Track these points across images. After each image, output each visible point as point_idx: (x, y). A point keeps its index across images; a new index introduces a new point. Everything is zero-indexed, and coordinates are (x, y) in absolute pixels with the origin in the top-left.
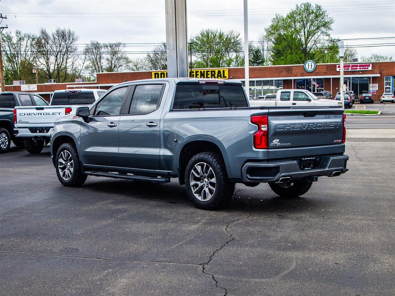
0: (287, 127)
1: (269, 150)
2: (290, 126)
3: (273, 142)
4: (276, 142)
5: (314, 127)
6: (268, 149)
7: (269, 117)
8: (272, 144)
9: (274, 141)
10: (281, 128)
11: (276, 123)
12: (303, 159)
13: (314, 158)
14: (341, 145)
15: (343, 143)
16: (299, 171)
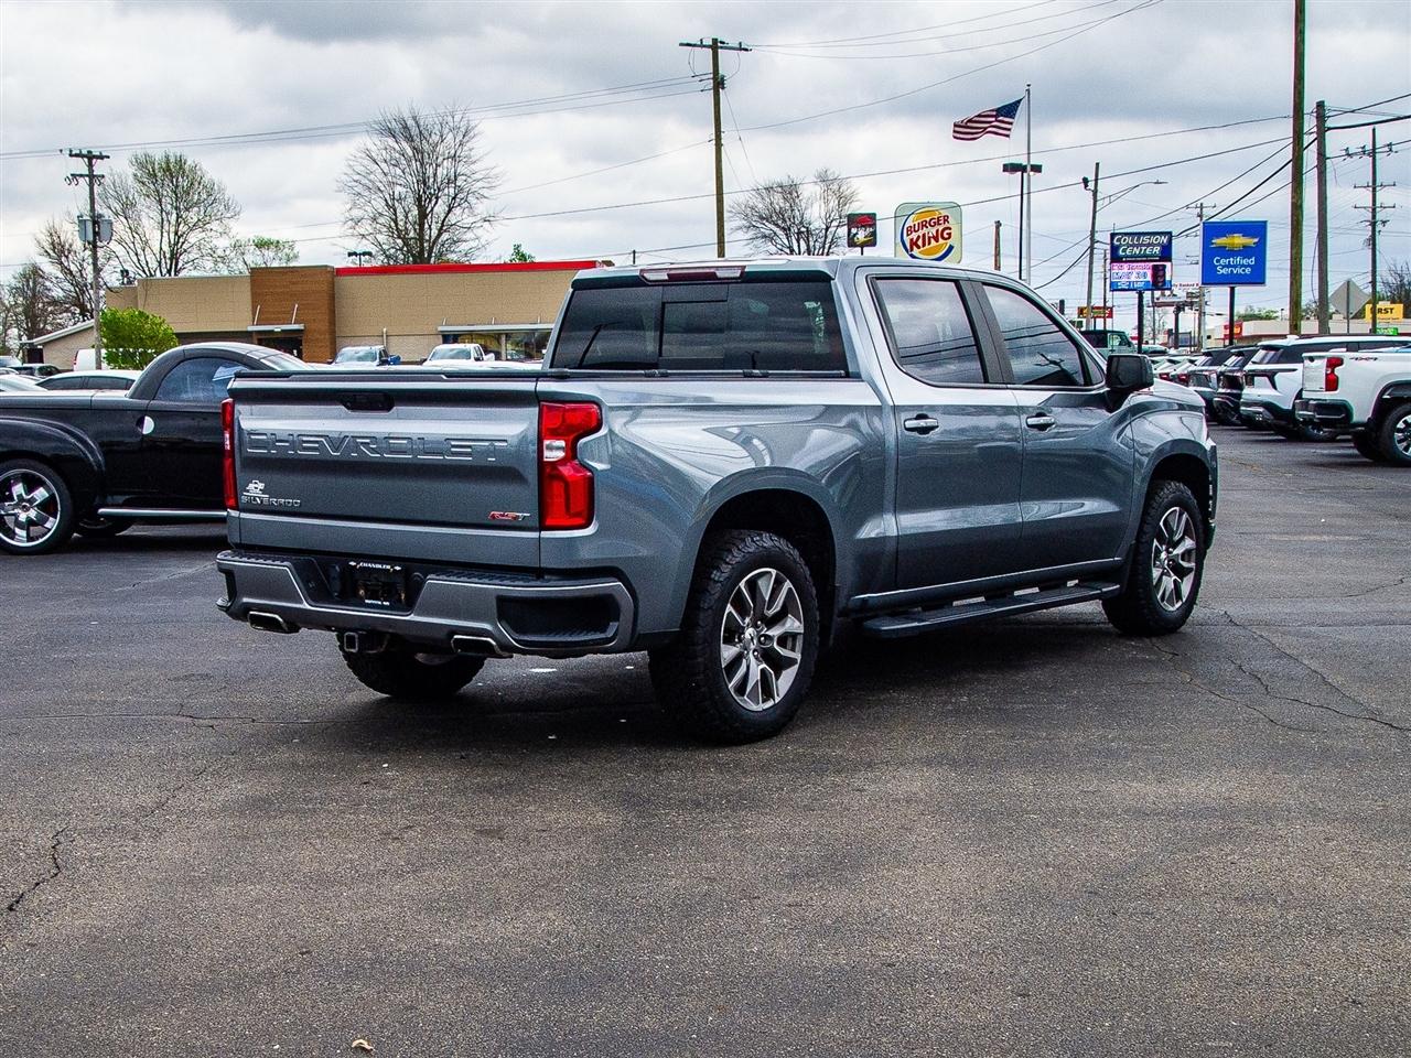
0: (277, 441)
1: (242, 515)
2: (288, 441)
3: (248, 491)
4: (255, 488)
5: (373, 450)
6: (238, 509)
7: (239, 407)
8: (244, 496)
9: (251, 487)
10: (260, 444)
12: (353, 564)
13: (398, 568)
14: (535, 535)
15: (542, 527)
16: (301, 603)
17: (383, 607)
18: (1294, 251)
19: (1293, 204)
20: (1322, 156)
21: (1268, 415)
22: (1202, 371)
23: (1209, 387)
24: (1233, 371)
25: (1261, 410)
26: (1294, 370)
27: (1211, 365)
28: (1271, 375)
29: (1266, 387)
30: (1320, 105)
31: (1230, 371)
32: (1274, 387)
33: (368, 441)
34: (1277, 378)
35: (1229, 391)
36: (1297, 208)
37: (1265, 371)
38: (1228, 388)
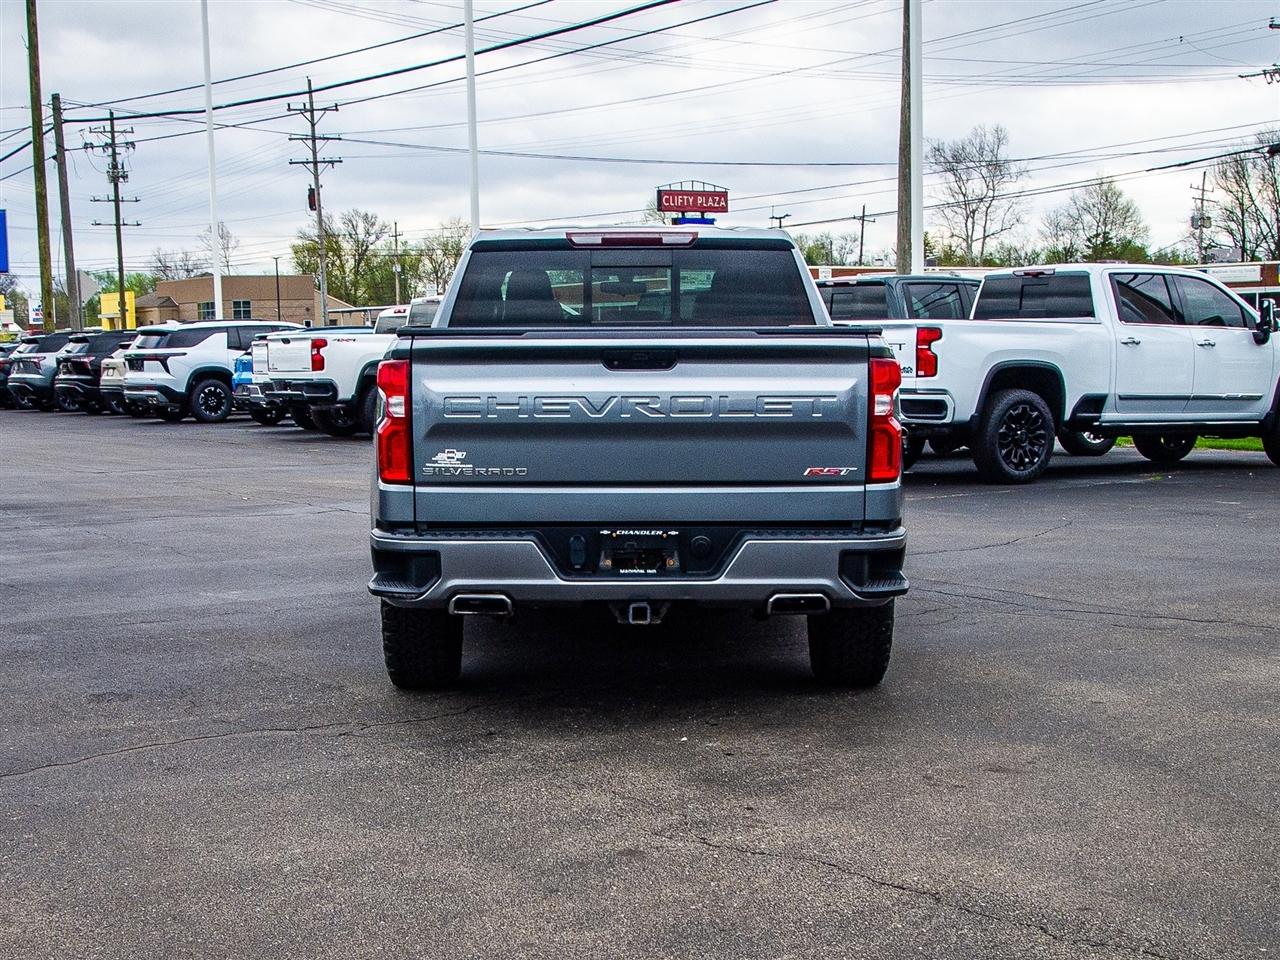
0: (498, 404)
1: (419, 489)
2: (518, 404)
3: (436, 462)
4: (449, 458)
5: (655, 411)
6: (412, 483)
7: (417, 368)
8: (428, 468)
9: (441, 457)
10: (468, 408)
11: (446, 391)
12: (605, 532)
13: (673, 533)
14: (860, 488)
15: (869, 480)
16: (552, 577)
17: (646, 575)
18: (42, 240)
19: (37, 193)
20: (60, 146)
21: (163, 398)
22: (30, 358)
23: (39, 374)
24: (79, 357)
25: (156, 393)
26: (185, 354)
27: (38, 352)
28: (163, 360)
29: (158, 371)
30: (56, 98)
31: (74, 357)
32: (168, 371)
33: (647, 400)
34: (169, 361)
35: (75, 377)
36: (41, 198)
37: (156, 355)
38: (77, 374)
